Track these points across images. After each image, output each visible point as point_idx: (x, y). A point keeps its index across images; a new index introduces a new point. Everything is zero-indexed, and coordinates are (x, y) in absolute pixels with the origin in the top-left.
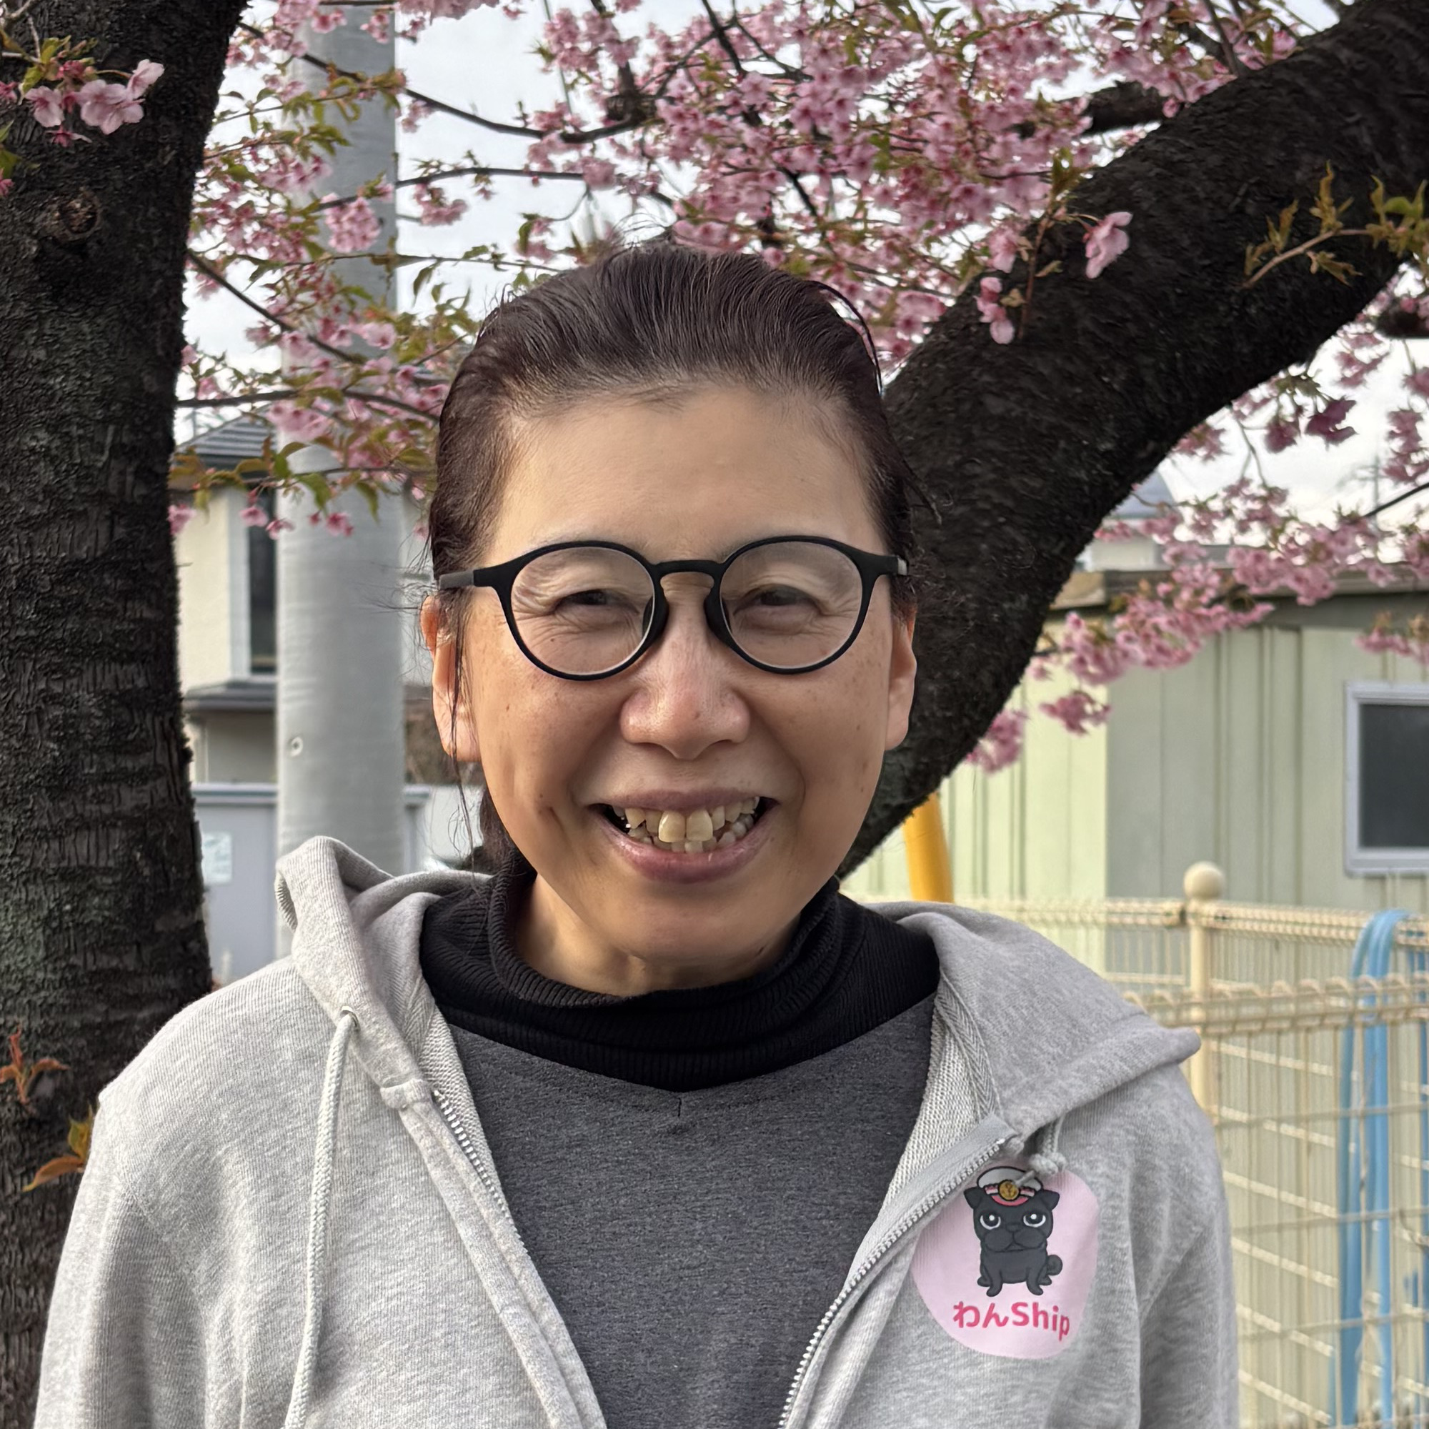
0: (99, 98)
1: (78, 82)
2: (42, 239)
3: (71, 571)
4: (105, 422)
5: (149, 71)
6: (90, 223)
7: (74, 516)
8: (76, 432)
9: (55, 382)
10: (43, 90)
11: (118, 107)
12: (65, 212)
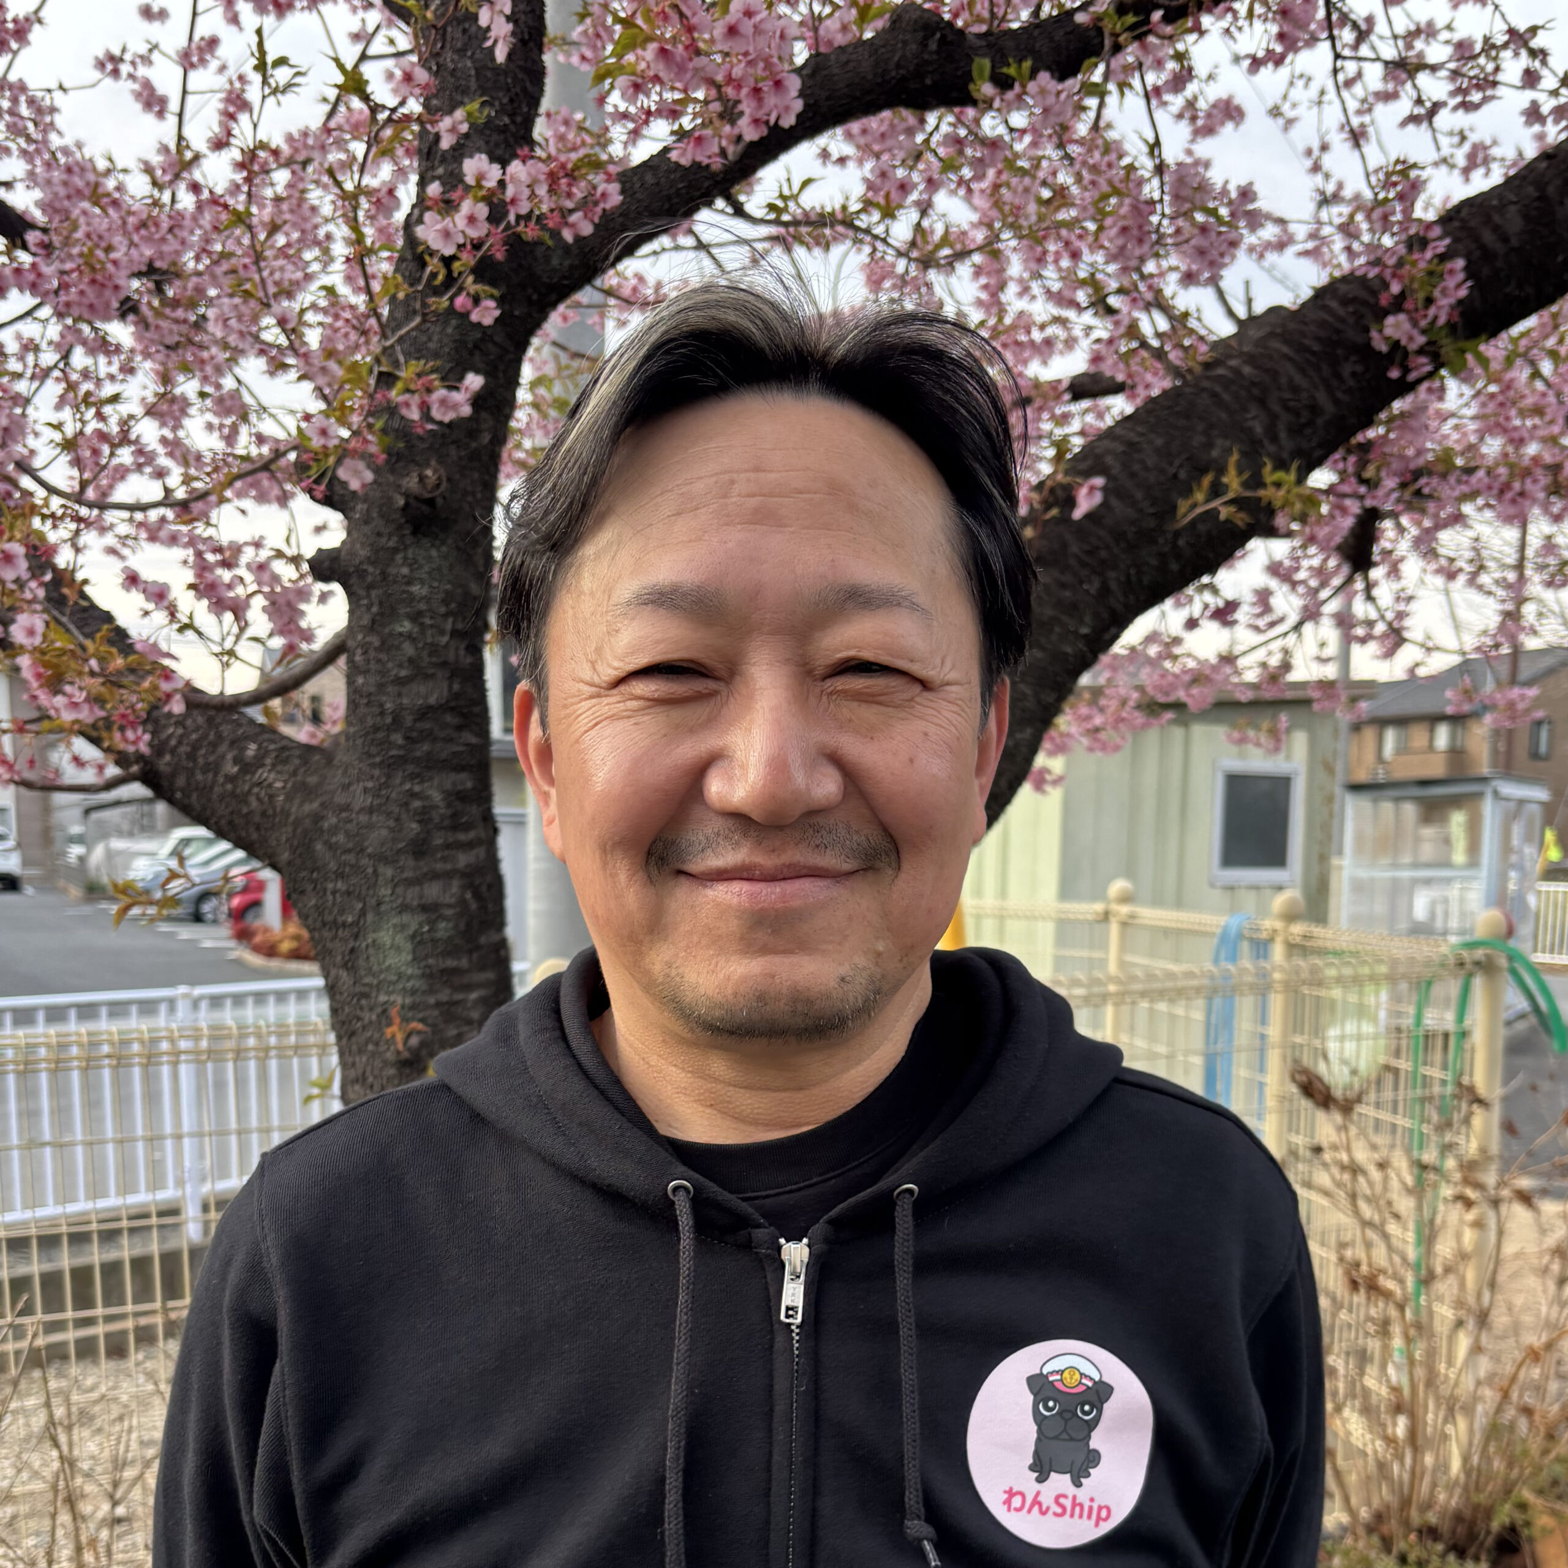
0: (443, 402)
1: (429, 391)
2: (407, 495)
3: (424, 713)
4: (446, 616)
5: (474, 381)
6: (438, 486)
7: (428, 677)
8: (428, 621)
9: (415, 589)
10: (407, 396)
11: (455, 407)
12: (422, 479)
